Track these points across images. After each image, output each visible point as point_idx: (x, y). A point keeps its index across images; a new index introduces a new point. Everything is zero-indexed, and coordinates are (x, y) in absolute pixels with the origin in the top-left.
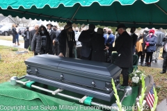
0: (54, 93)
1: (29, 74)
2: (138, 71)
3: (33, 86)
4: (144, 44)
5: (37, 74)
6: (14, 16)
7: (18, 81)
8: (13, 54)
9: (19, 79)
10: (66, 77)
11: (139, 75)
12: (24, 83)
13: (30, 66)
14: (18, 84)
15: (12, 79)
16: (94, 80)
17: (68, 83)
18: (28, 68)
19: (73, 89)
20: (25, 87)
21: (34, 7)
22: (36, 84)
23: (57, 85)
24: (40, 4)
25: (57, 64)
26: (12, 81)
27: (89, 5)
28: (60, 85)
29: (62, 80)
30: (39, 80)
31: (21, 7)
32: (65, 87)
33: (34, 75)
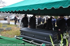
0: (30, 42)
1: (21, 35)
3: (23, 39)
6: (16, 13)
8: (16, 27)
12: (19, 38)
14: (17, 38)
15: (15, 36)
16: (46, 37)
17: (36, 38)
18: (21, 33)
19: (38, 41)
21: (24, 10)
22: (24, 38)
24: (26, 9)
27: (43, 9)
28: (33, 39)
32: (35, 40)
33: (23, 35)
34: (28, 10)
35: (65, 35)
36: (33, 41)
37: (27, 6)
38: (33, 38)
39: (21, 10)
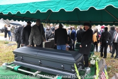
0: (34, 74)
1: (16, 60)
2: (94, 56)
3: (19, 69)
4: (98, 37)
5: (22, 60)
6: (5, 19)
7: (8, 66)
8: (5, 46)
9: (9, 65)
10: (43, 62)
11: (95, 59)
12: (12, 68)
13: (17, 55)
14: (8, 68)
15: (4, 64)
16: (63, 64)
18: (15, 56)
19: (48, 71)
20: (13, 70)
21: (19, 13)
22: (21, 67)
23: (35, 68)
24: (23, 11)
25: (36, 53)
26: (3, 66)
27: (57, 11)
29: (40, 65)
30: (23, 64)
31: (10, 13)
33: (20, 61)
34: (28, 12)
35: (93, 59)
36: (40, 72)
37: (26, 4)
38: (39, 65)
39: (14, 12)
